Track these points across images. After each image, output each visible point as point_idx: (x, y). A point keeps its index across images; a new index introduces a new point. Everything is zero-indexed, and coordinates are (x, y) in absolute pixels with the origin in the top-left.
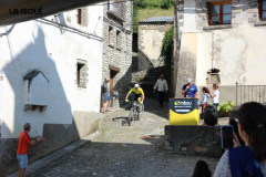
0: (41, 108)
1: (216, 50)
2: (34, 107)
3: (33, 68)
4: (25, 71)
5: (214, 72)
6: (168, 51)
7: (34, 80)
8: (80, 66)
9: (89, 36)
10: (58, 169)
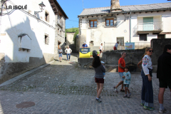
0: (28, 50)
1: (92, 35)
2: (24, 49)
3: (23, 33)
4: (19, 34)
5: (92, 42)
7: (23, 37)
9: (50, 26)
10: (34, 76)
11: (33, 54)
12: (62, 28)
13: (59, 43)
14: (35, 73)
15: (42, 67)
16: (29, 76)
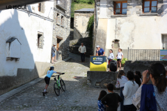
0: (16, 59)
1: (117, 29)
2: (12, 59)
3: (12, 36)
4: (7, 38)
5: (116, 41)
6: (91, 28)
7: (12, 43)
8: (39, 36)
9: (45, 18)
10: (25, 95)
11: (22, 65)
12: (64, 11)
13: (59, 40)
14: (25, 91)
15: (33, 83)
16: (18, 94)
